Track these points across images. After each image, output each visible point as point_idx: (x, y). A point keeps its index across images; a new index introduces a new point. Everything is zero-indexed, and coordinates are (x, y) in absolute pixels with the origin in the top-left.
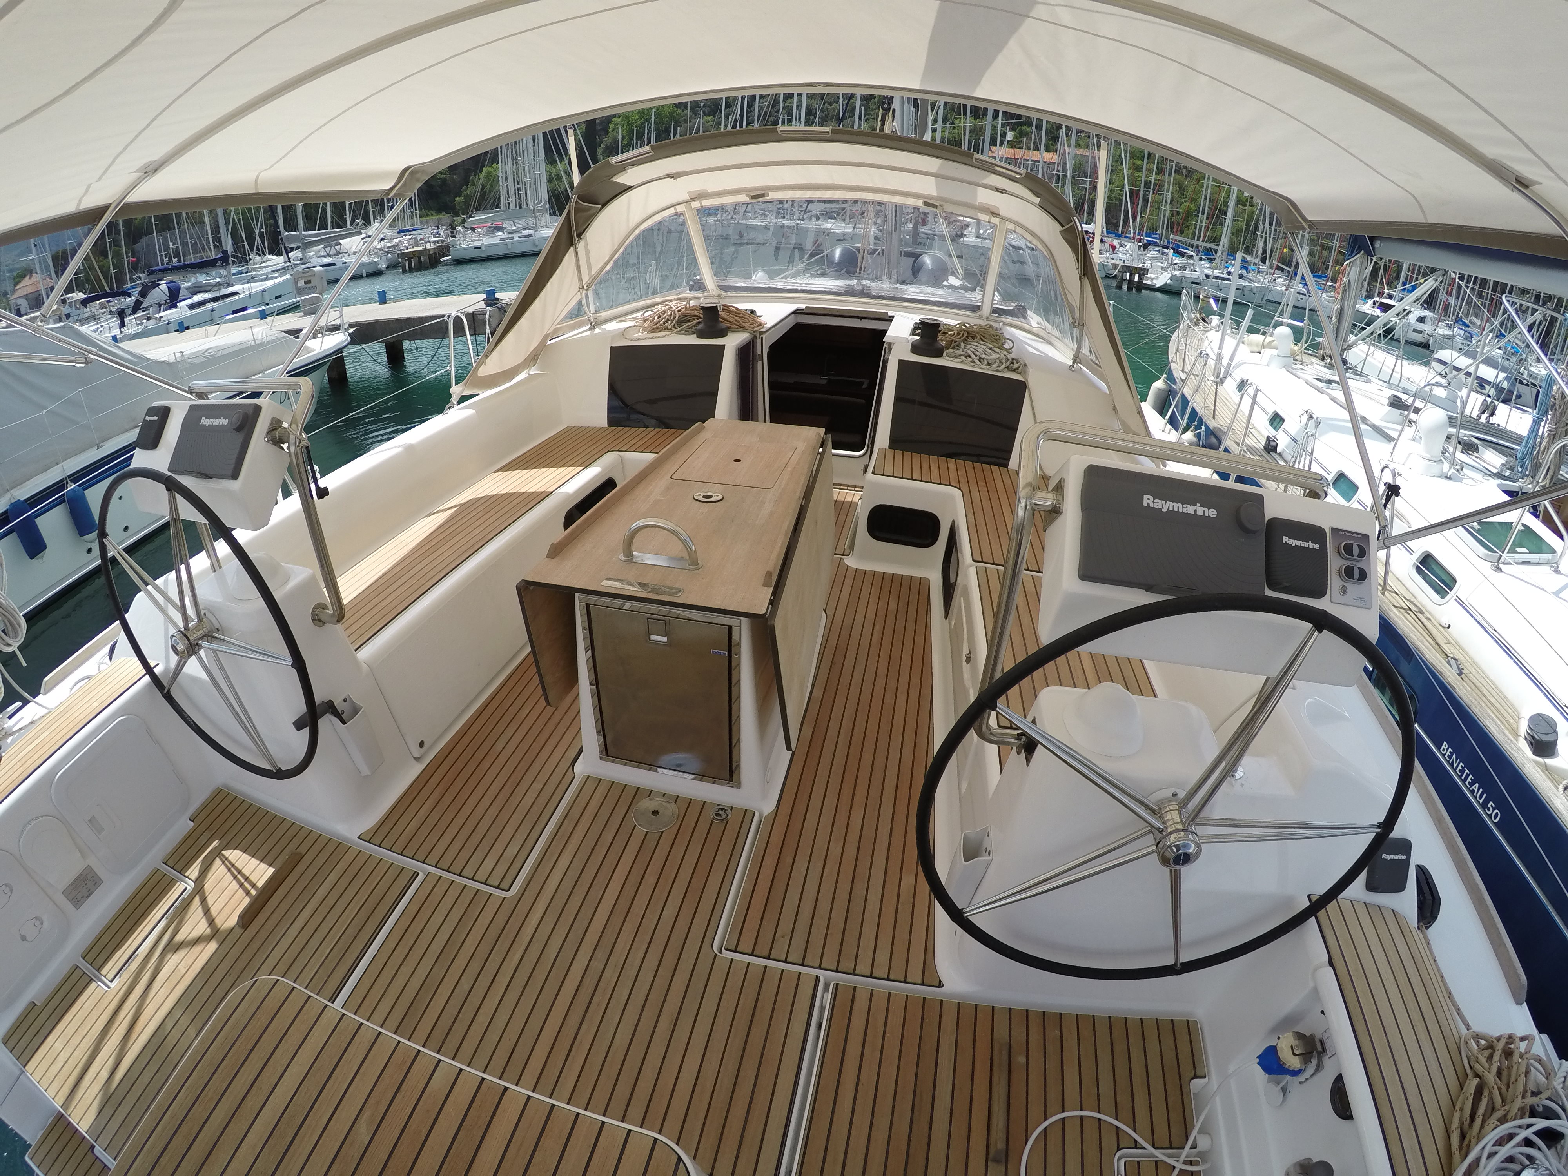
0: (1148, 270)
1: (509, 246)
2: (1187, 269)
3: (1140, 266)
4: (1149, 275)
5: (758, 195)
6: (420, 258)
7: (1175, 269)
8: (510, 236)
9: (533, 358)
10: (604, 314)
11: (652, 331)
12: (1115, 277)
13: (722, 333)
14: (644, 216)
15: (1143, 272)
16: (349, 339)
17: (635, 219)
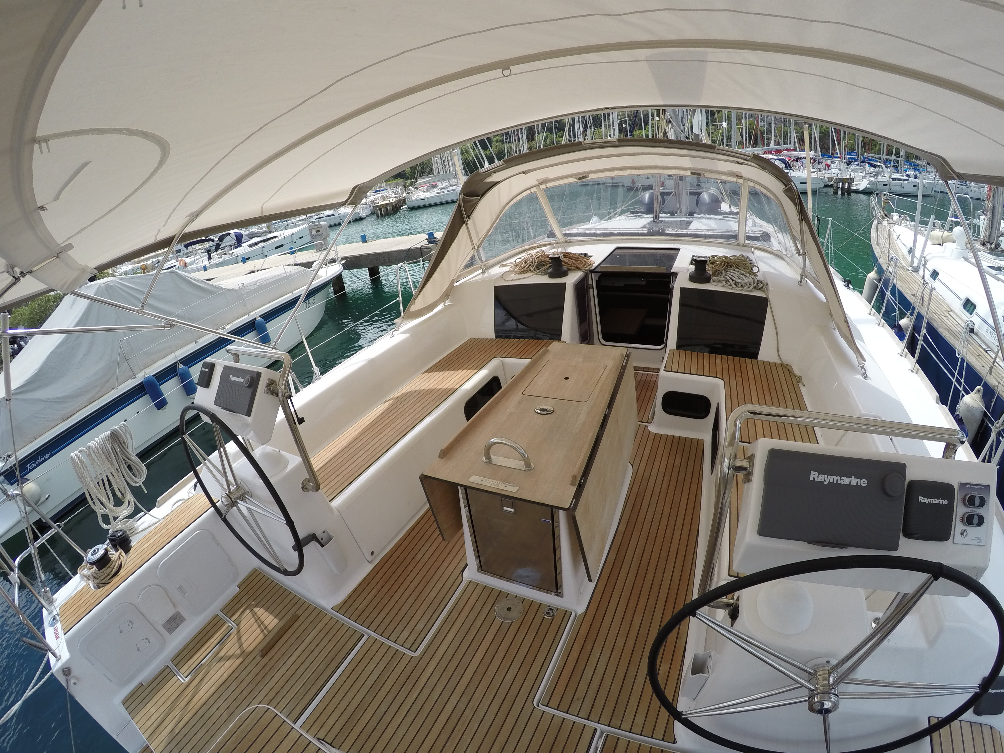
0: (853, 179)
1: (442, 197)
2: (879, 176)
3: (848, 177)
4: (855, 183)
5: (582, 177)
6: (387, 208)
7: (871, 176)
8: (442, 191)
9: (446, 295)
10: (491, 262)
11: (521, 273)
12: (832, 186)
13: (565, 274)
14: (511, 198)
15: (850, 181)
16: (342, 268)
17: (505, 200)
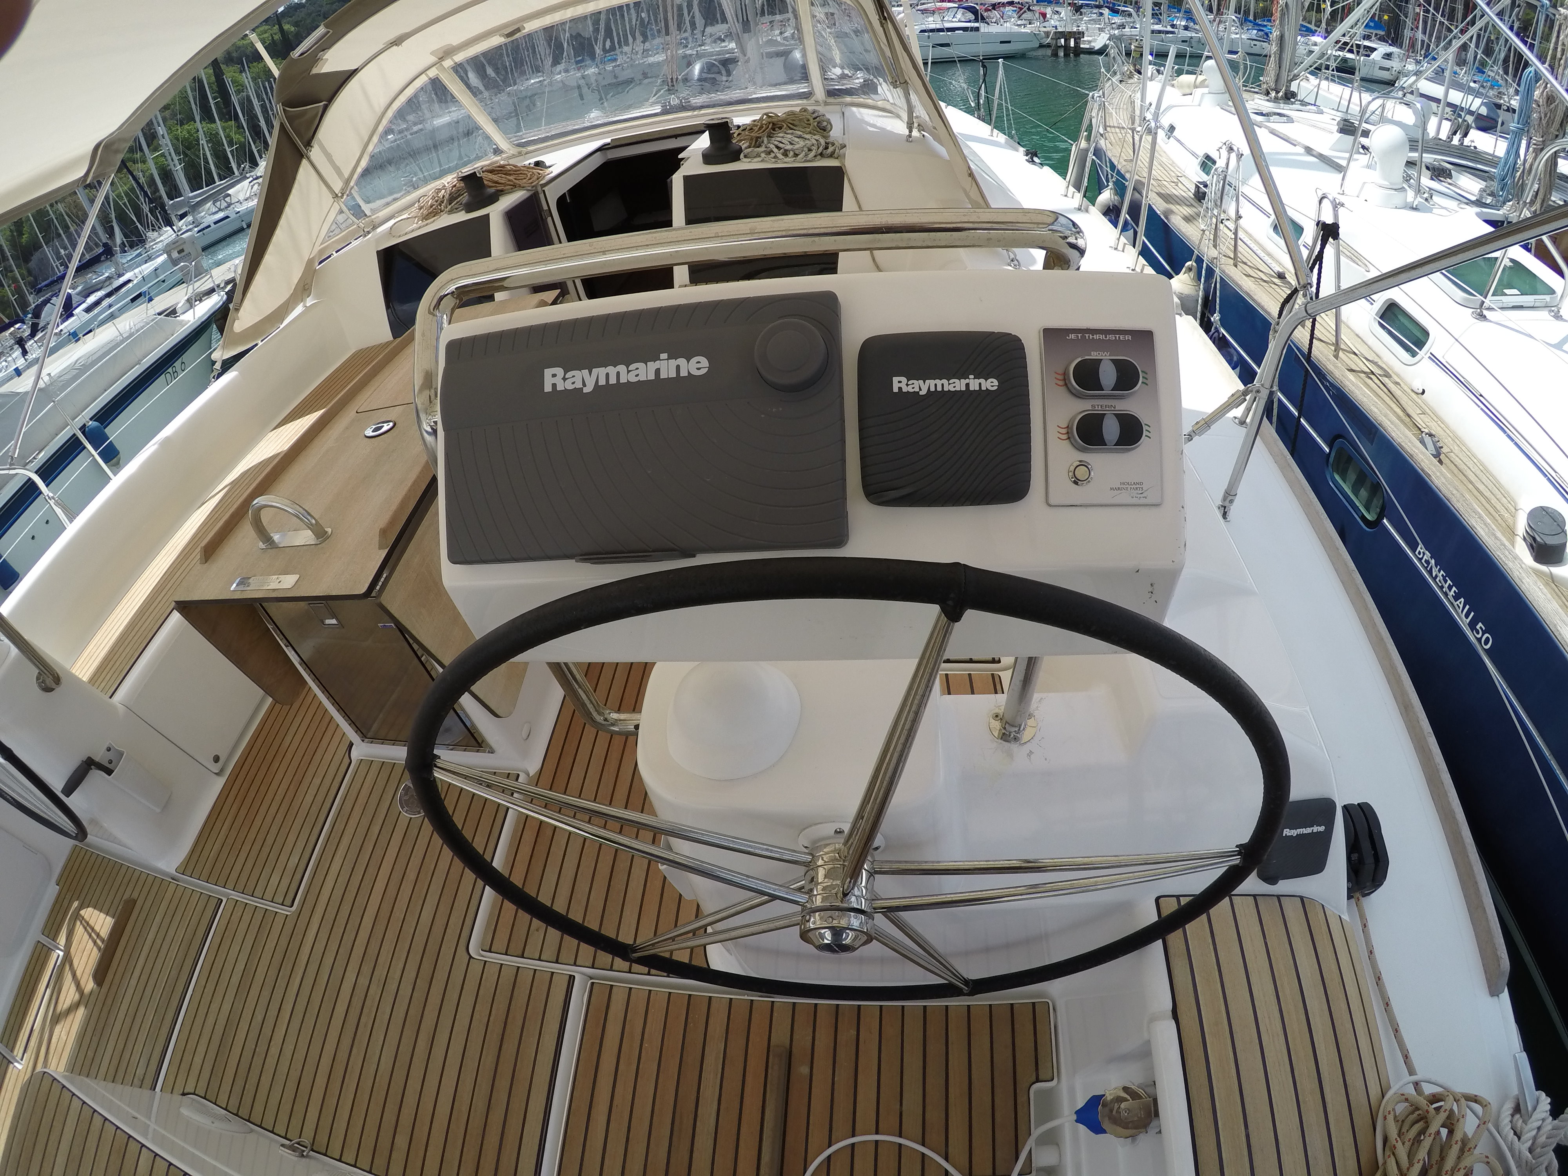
0: (1083, 32)
2: (1127, 27)
3: (1075, 29)
4: (1086, 38)
7: (1113, 28)
12: (1048, 46)
15: (1079, 35)
